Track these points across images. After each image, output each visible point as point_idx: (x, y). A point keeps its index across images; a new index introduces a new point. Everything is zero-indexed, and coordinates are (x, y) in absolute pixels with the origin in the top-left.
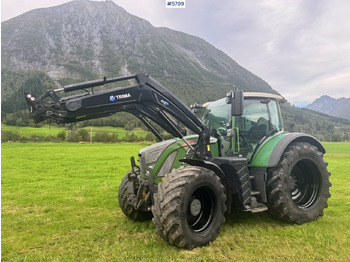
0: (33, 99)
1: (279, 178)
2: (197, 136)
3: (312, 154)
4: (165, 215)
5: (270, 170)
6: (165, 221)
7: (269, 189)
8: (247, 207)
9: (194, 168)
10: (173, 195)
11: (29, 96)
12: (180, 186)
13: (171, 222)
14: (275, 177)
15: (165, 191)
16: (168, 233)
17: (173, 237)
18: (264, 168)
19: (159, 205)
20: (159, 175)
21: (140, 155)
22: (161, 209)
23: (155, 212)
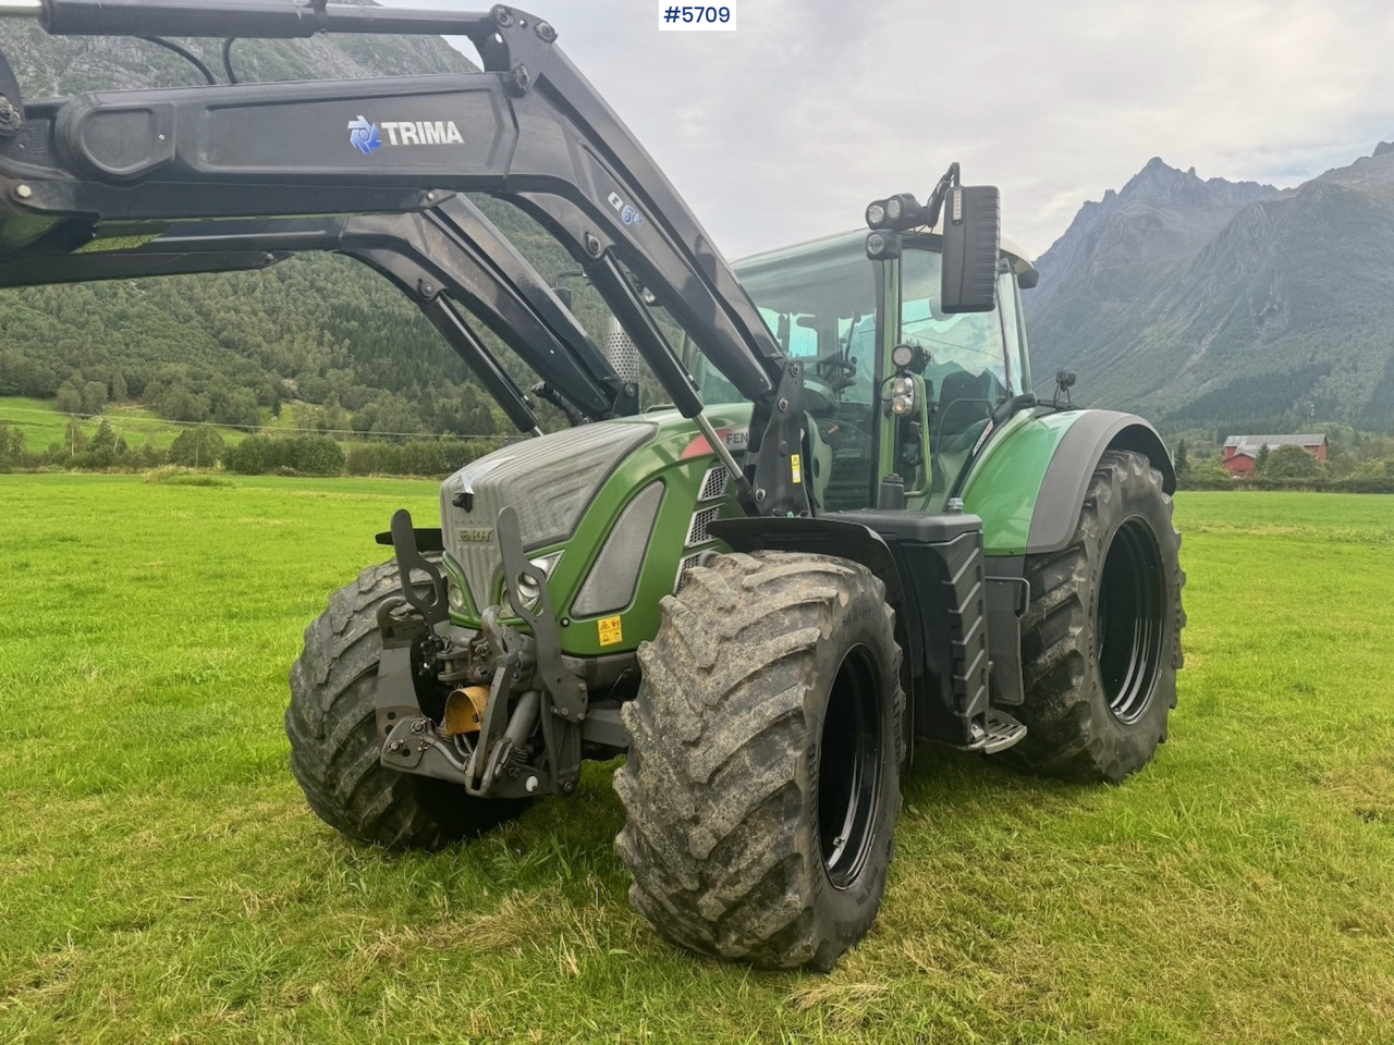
1: (1073, 599)
2: (747, 407)
3: (1152, 501)
4: (723, 815)
5: (1037, 563)
6: (726, 848)
7: (1033, 644)
8: (977, 732)
10: (771, 708)
12: (794, 656)
13: (761, 848)
14: (1059, 596)
15: (710, 686)
16: (733, 907)
17: (767, 924)
18: (1011, 555)
19: (680, 765)
20: (587, 601)
21: (465, 502)
22: (692, 786)
23: (645, 798)
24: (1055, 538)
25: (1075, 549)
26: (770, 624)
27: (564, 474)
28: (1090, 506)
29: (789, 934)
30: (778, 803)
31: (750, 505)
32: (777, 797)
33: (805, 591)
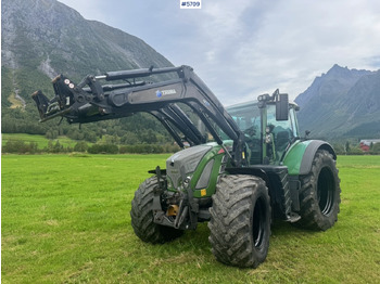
0: (72, 86)
1: (311, 186)
2: (232, 141)
3: (330, 161)
4: (231, 232)
5: (302, 177)
6: (233, 239)
7: (302, 197)
8: (288, 217)
9: (248, 177)
10: (242, 208)
11: (67, 82)
12: (246, 198)
13: (241, 239)
14: (307, 185)
15: (228, 204)
16: (235, 252)
17: (242, 256)
18: (295, 175)
19: (222, 221)
20: (198, 186)
21: (172, 164)
22: (226, 226)
23: (214, 228)
24: (306, 171)
25: (311, 173)
26: (241, 190)
27: (193, 158)
28: (314, 163)
29: (247, 258)
30: (244, 229)
31: (233, 164)
32: (244, 228)
33: (248, 183)
